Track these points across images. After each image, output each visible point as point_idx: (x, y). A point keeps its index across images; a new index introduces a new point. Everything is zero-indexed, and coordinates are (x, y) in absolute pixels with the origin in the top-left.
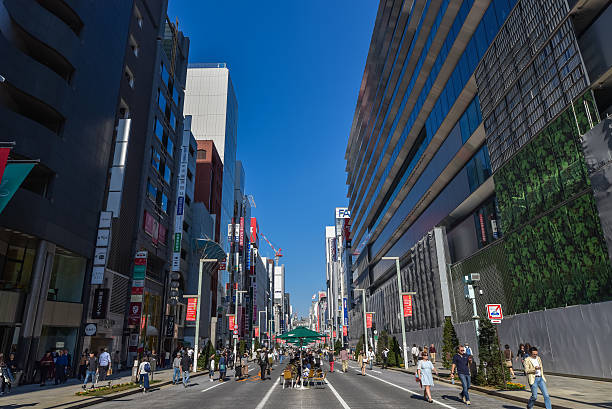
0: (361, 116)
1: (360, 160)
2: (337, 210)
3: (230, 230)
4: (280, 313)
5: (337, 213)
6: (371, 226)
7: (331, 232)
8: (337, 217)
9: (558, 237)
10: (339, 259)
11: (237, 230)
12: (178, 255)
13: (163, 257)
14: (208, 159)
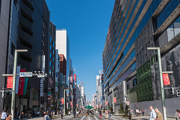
0: (108, 42)
1: (107, 55)
2: (100, 71)
3: (69, 78)
4: (83, 100)
5: (100, 72)
6: (109, 78)
7: (98, 77)
8: (100, 73)
9: (147, 86)
10: (100, 85)
11: (71, 78)
12: (57, 87)
13: (53, 88)
14: (62, 60)
